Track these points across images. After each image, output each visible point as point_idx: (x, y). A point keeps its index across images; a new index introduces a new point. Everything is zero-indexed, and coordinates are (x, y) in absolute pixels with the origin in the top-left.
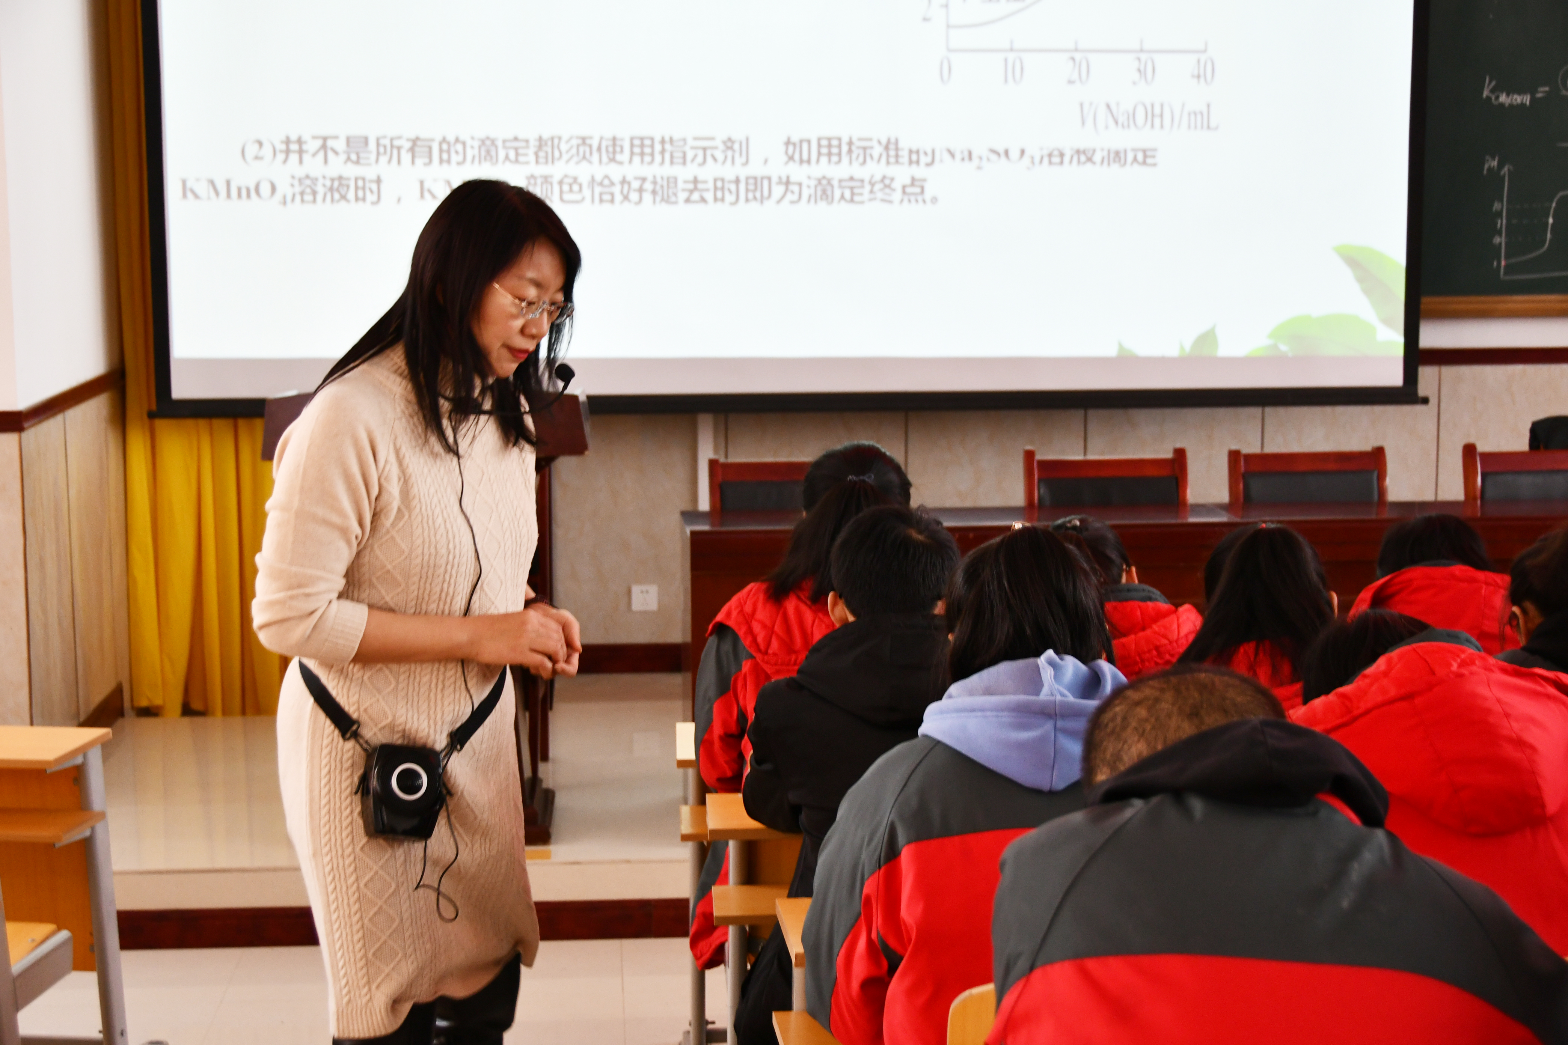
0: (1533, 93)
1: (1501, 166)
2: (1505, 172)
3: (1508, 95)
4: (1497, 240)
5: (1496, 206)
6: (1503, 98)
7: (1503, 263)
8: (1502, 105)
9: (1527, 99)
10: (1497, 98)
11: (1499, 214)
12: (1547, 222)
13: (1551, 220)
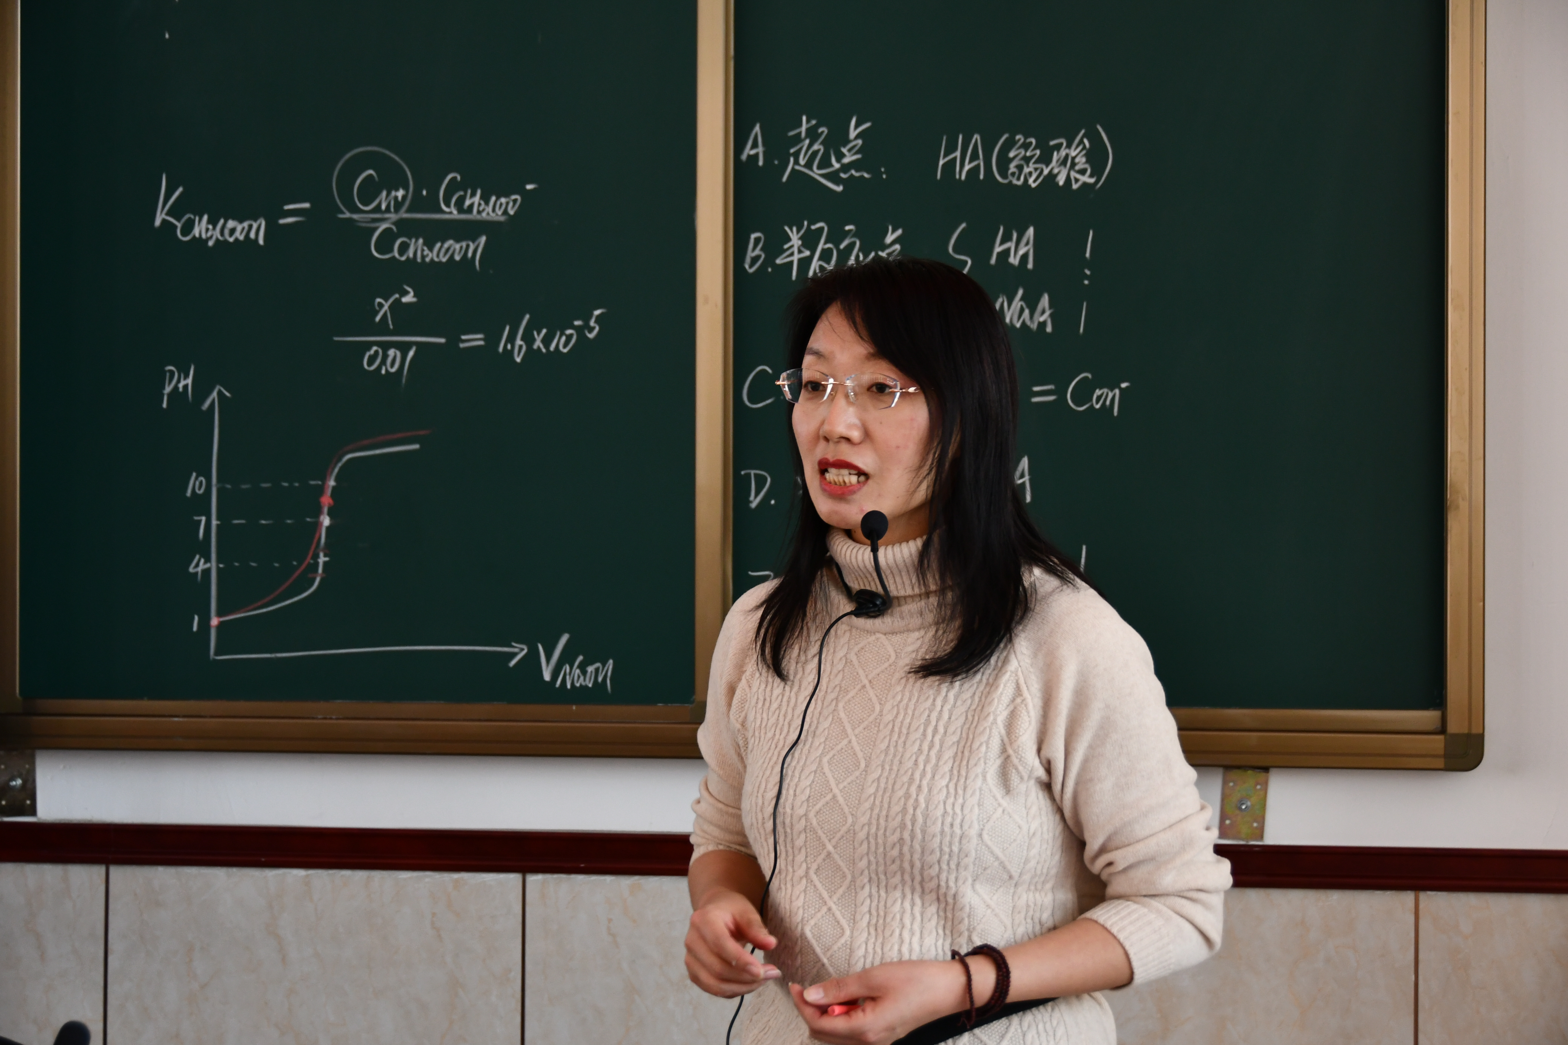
0: (272, 216)
1: (202, 389)
2: (212, 404)
3: (213, 221)
4: (198, 566)
5: (195, 484)
6: (201, 228)
7: (215, 621)
8: (200, 242)
9: (258, 230)
10: (188, 227)
11: (201, 504)
12: (317, 525)
13: (326, 521)
